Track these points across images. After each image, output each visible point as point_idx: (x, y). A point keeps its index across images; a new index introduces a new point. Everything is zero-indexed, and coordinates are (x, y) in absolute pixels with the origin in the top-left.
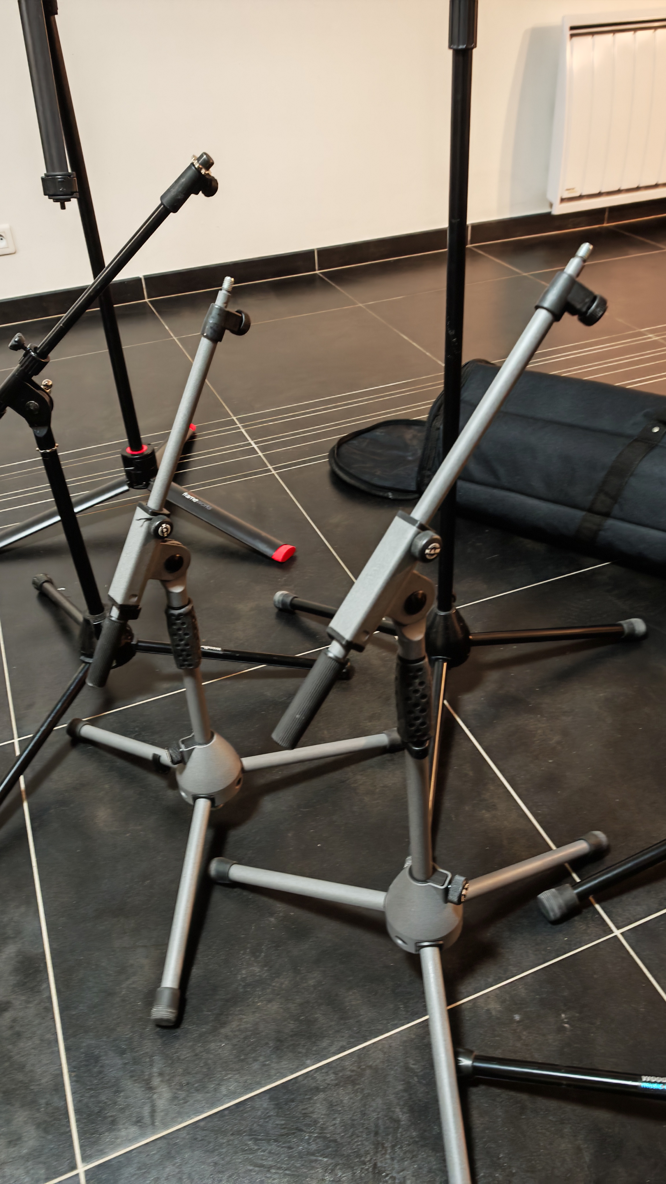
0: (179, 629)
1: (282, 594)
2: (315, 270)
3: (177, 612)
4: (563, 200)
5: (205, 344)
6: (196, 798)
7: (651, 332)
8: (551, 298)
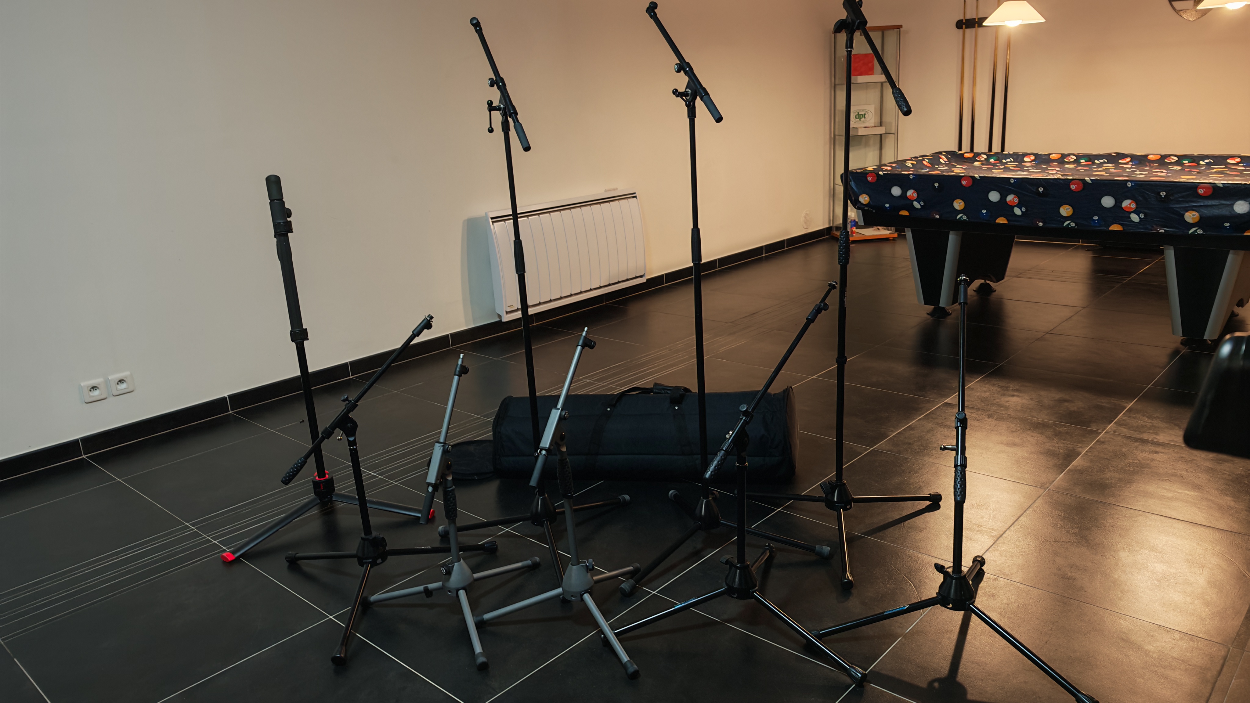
0: (451, 498)
1: (443, 527)
2: (350, 376)
3: (450, 489)
4: (507, 313)
5: (456, 378)
6: (458, 590)
7: (585, 378)
8: (581, 342)
